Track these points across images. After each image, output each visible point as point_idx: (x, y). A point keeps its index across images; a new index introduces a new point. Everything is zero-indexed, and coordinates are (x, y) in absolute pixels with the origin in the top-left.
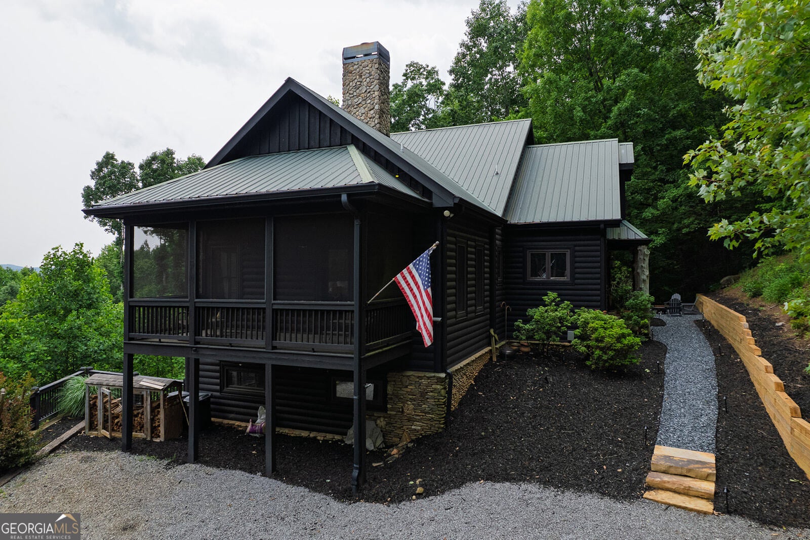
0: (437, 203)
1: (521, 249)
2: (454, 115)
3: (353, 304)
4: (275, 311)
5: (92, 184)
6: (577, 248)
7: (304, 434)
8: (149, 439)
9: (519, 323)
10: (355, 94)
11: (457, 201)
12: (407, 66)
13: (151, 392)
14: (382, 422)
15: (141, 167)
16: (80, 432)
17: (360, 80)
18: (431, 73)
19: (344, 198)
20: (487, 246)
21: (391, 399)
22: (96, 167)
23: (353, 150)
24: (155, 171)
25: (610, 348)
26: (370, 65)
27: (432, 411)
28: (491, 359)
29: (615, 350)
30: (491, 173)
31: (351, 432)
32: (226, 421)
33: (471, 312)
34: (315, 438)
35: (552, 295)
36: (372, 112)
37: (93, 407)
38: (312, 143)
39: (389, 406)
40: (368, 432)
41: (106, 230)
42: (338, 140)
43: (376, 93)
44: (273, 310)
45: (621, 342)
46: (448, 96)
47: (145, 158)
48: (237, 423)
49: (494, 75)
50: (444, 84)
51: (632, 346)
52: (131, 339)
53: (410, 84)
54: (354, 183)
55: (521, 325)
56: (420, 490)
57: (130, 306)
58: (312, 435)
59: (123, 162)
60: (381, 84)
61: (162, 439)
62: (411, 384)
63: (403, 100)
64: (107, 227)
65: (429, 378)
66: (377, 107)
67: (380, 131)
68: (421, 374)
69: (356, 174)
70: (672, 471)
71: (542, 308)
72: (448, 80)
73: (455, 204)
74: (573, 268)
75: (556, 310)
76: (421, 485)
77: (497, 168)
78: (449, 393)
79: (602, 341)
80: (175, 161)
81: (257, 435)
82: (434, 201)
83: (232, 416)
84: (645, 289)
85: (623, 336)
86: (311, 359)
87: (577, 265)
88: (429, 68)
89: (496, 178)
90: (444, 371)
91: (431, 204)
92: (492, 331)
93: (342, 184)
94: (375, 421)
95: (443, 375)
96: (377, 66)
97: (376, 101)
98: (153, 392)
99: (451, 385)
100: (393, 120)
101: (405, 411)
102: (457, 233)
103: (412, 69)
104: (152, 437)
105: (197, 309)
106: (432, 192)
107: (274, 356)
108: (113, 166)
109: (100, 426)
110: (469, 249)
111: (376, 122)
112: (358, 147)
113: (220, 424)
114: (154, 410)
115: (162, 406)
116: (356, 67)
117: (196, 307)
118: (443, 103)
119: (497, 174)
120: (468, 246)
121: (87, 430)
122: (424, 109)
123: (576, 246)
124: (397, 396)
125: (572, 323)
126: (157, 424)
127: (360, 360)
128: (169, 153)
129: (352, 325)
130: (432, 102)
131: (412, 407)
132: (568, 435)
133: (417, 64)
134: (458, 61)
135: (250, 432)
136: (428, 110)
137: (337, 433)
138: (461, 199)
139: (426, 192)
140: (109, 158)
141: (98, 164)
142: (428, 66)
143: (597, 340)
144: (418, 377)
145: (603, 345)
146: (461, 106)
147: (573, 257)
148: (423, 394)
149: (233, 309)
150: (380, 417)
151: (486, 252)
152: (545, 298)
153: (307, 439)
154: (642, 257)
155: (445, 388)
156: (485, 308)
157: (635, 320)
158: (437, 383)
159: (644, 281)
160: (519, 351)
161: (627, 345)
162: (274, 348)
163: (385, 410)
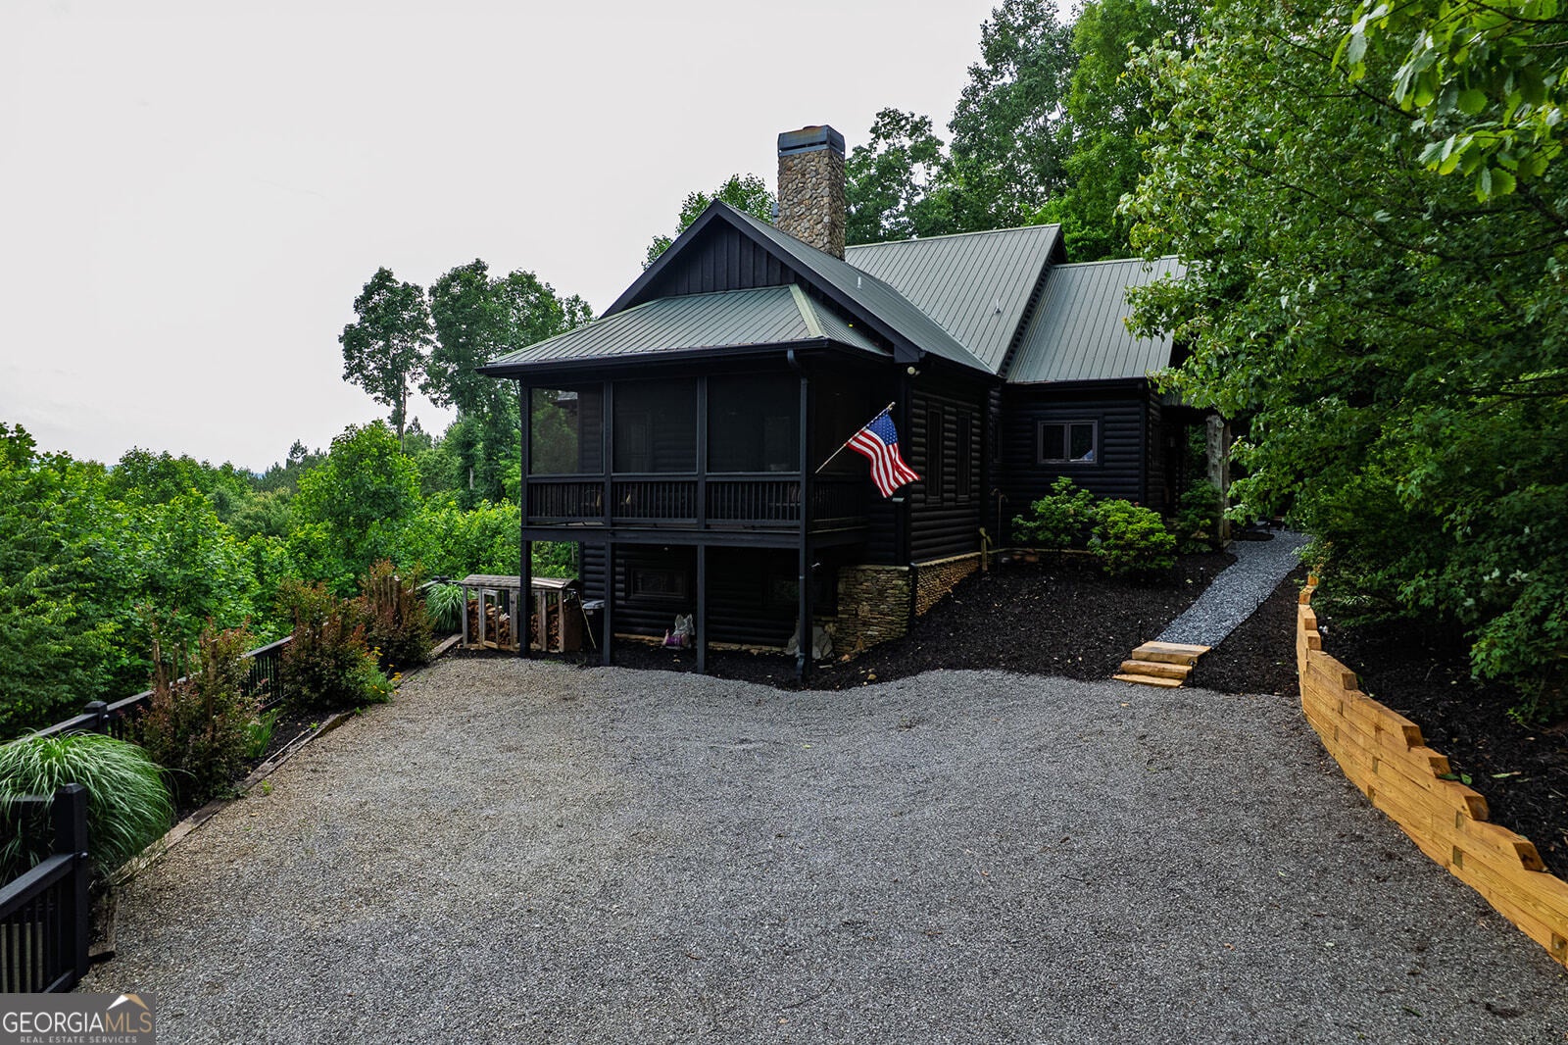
0: (899, 358)
1: (1029, 419)
2: (956, 200)
3: (799, 474)
4: (709, 484)
5: (355, 319)
6: (1107, 418)
7: (734, 647)
8: (544, 650)
9: (1019, 519)
10: (795, 200)
11: (922, 355)
12: (878, 115)
13: (547, 594)
14: (831, 628)
15: (433, 292)
16: (455, 645)
17: (803, 180)
18: (919, 127)
19: (790, 354)
20: (976, 414)
21: (842, 599)
22: (362, 293)
23: (796, 291)
24: (455, 299)
25: (1130, 545)
26: (817, 160)
27: (892, 612)
28: (980, 567)
29: (1138, 549)
30: (990, 311)
31: (793, 640)
32: (634, 637)
33: (950, 500)
34: (748, 651)
35: (1064, 481)
36: (819, 226)
37: (472, 614)
38: (744, 282)
39: (840, 608)
40: (815, 640)
41: (376, 399)
42: (777, 279)
43: (826, 200)
44: (707, 483)
45: (1147, 540)
46: (947, 167)
47: (439, 276)
48: (648, 638)
49: (1029, 126)
50: (941, 144)
51: (1162, 544)
52: (530, 523)
53: (882, 147)
54: (801, 337)
55: (1021, 522)
56: (871, 677)
57: (529, 484)
58: (744, 648)
59: (405, 285)
60: (832, 186)
61: (561, 650)
62: (866, 581)
63: (871, 177)
64: (379, 394)
65: (888, 572)
66: (826, 219)
67: (830, 253)
68: (880, 568)
69: (802, 327)
70: (1154, 657)
71: (1048, 499)
72: (946, 138)
73: (920, 359)
74: (1102, 446)
75: (1069, 502)
76: (873, 673)
77: (997, 304)
78: (914, 591)
79: (1122, 538)
80: (488, 280)
81: (676, 648)
82: (895, 355)
83: (641, 629)
84: (1215, 479)
85: (1152, 531)
86: (750, 537)
87: (1107, 441)
88: (917, 119)
89: (995, 318)
90: (908, 565)
91: (893, 358)
92: (982, 531)
93: (787, 339)
94: (823, 627)
95: (907, 568)
96: (826, 160)
97: (825, 211)
98: (550, 592)
99: (915, 580)
100: (853, 209)
101: (860, 613)
102: (929, 395)
103: (887, 120)
104: (548, 648)
105: (614, 485)
106: (893, 345)
107: (707, 536)
108: (391, 290)
109: (482, 636)
110: (946, 417)
111: (826, 240)
112: (802, 288)
113: (626, 639)
114: (551, 614)
115: (561, 609)
116: (796, 161)
117: (613, 483)
118: (939, 177)
119: (998, 312)
120: (945, 412)
121: (465, 642)
122: (908, 188)
123: (1106, 414)
124: (850, 596)
125: (1090, 518)
126: (554, 632)
127: (806, 535)
128: (479, 267)
129: (798, 508)
130: (920, 174)
131: (867, 608)
132: (1052, 634)
133: (895, 112)
134: (963, 106)
135: (667, 644)
136: (914, 188)
137: (777, 646)
138: (928, 353)
139: (886, 345)
140: (383, 278)
141: (365, 288)
142: (913, 115)
143: (1117, 537)
144: (876, 571)
145: (1122, 542)
146: (968, 184)
147: (1102, 430)
148: (881, 592)
149: (658, 483)
150: (829, 622)
151: (975, 422)
152: (1055, 485)
153: (738, 652)
154: (1212, 431)
155: (908, 585)
156: (971, 499)
157: (1191, 520)
158: (898, 578)
159: (1215, 466)
160: (1022, 560)
161: (1154, 543)
162: (707, 527)
163: (835, 613)
